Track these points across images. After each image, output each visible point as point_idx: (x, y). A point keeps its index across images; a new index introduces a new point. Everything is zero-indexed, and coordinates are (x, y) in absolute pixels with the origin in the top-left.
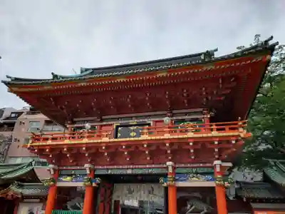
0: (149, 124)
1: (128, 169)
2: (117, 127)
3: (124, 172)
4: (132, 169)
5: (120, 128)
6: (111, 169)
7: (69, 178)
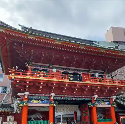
0: (80, 75)
1: (73, 97)
2: (62, 73)
3: (71, 99)
4: (75, 98)
5: (63, 74)
6: (64, 97)
7: (36, 101)
